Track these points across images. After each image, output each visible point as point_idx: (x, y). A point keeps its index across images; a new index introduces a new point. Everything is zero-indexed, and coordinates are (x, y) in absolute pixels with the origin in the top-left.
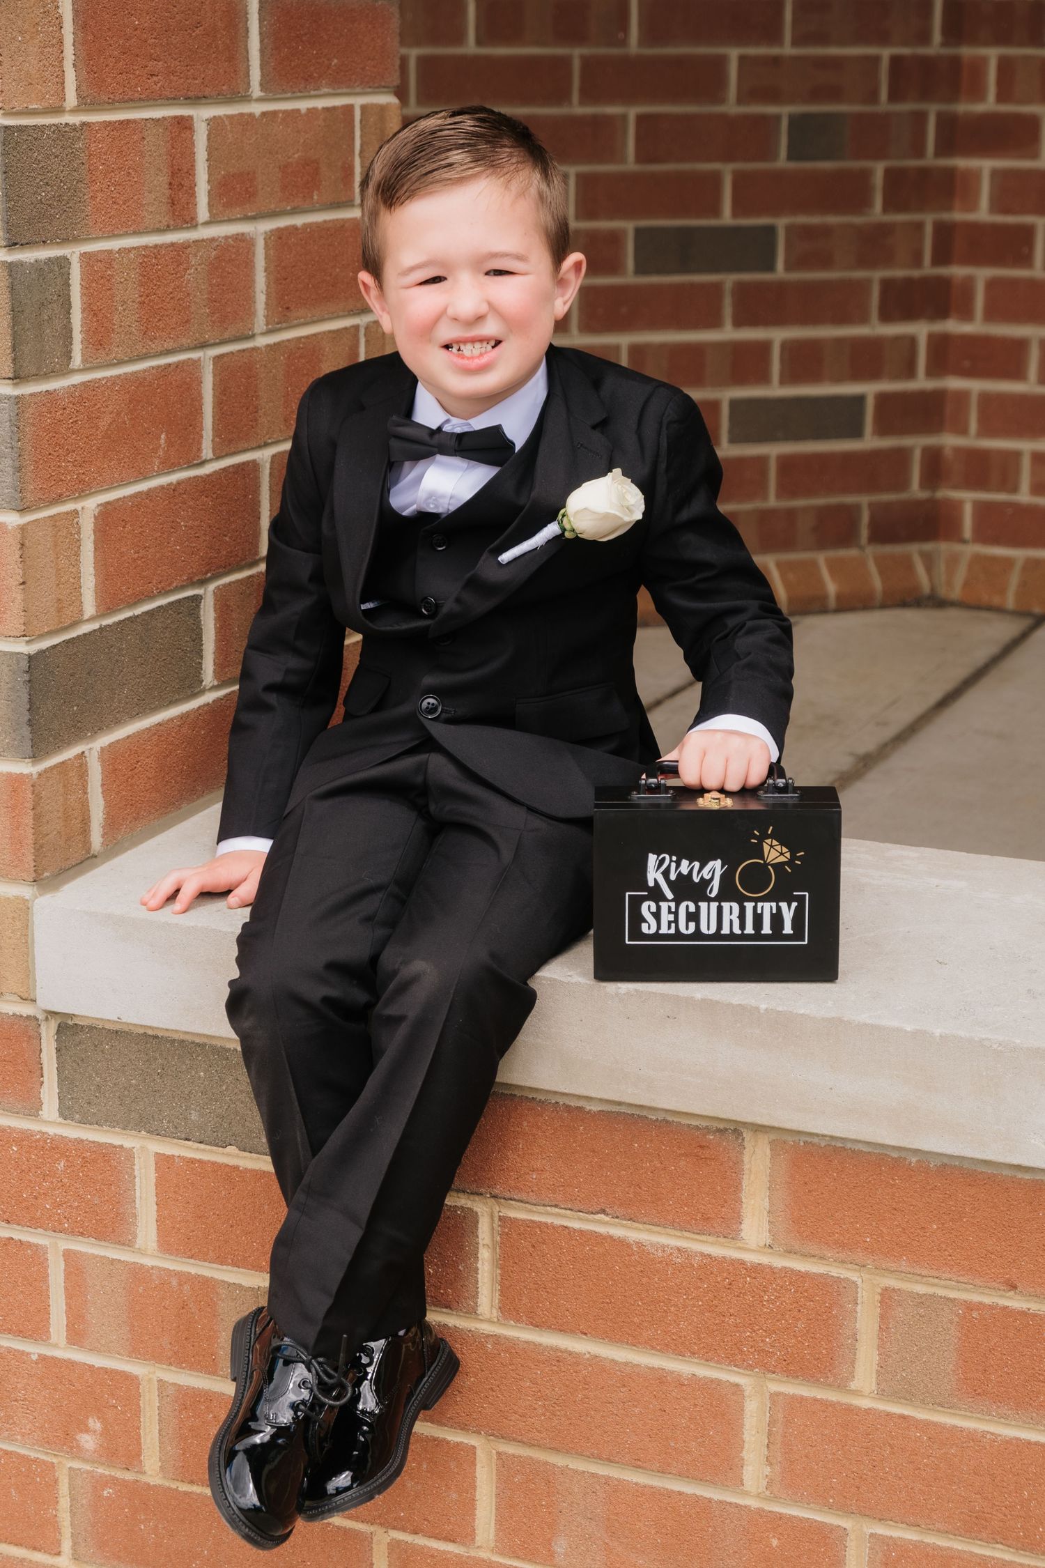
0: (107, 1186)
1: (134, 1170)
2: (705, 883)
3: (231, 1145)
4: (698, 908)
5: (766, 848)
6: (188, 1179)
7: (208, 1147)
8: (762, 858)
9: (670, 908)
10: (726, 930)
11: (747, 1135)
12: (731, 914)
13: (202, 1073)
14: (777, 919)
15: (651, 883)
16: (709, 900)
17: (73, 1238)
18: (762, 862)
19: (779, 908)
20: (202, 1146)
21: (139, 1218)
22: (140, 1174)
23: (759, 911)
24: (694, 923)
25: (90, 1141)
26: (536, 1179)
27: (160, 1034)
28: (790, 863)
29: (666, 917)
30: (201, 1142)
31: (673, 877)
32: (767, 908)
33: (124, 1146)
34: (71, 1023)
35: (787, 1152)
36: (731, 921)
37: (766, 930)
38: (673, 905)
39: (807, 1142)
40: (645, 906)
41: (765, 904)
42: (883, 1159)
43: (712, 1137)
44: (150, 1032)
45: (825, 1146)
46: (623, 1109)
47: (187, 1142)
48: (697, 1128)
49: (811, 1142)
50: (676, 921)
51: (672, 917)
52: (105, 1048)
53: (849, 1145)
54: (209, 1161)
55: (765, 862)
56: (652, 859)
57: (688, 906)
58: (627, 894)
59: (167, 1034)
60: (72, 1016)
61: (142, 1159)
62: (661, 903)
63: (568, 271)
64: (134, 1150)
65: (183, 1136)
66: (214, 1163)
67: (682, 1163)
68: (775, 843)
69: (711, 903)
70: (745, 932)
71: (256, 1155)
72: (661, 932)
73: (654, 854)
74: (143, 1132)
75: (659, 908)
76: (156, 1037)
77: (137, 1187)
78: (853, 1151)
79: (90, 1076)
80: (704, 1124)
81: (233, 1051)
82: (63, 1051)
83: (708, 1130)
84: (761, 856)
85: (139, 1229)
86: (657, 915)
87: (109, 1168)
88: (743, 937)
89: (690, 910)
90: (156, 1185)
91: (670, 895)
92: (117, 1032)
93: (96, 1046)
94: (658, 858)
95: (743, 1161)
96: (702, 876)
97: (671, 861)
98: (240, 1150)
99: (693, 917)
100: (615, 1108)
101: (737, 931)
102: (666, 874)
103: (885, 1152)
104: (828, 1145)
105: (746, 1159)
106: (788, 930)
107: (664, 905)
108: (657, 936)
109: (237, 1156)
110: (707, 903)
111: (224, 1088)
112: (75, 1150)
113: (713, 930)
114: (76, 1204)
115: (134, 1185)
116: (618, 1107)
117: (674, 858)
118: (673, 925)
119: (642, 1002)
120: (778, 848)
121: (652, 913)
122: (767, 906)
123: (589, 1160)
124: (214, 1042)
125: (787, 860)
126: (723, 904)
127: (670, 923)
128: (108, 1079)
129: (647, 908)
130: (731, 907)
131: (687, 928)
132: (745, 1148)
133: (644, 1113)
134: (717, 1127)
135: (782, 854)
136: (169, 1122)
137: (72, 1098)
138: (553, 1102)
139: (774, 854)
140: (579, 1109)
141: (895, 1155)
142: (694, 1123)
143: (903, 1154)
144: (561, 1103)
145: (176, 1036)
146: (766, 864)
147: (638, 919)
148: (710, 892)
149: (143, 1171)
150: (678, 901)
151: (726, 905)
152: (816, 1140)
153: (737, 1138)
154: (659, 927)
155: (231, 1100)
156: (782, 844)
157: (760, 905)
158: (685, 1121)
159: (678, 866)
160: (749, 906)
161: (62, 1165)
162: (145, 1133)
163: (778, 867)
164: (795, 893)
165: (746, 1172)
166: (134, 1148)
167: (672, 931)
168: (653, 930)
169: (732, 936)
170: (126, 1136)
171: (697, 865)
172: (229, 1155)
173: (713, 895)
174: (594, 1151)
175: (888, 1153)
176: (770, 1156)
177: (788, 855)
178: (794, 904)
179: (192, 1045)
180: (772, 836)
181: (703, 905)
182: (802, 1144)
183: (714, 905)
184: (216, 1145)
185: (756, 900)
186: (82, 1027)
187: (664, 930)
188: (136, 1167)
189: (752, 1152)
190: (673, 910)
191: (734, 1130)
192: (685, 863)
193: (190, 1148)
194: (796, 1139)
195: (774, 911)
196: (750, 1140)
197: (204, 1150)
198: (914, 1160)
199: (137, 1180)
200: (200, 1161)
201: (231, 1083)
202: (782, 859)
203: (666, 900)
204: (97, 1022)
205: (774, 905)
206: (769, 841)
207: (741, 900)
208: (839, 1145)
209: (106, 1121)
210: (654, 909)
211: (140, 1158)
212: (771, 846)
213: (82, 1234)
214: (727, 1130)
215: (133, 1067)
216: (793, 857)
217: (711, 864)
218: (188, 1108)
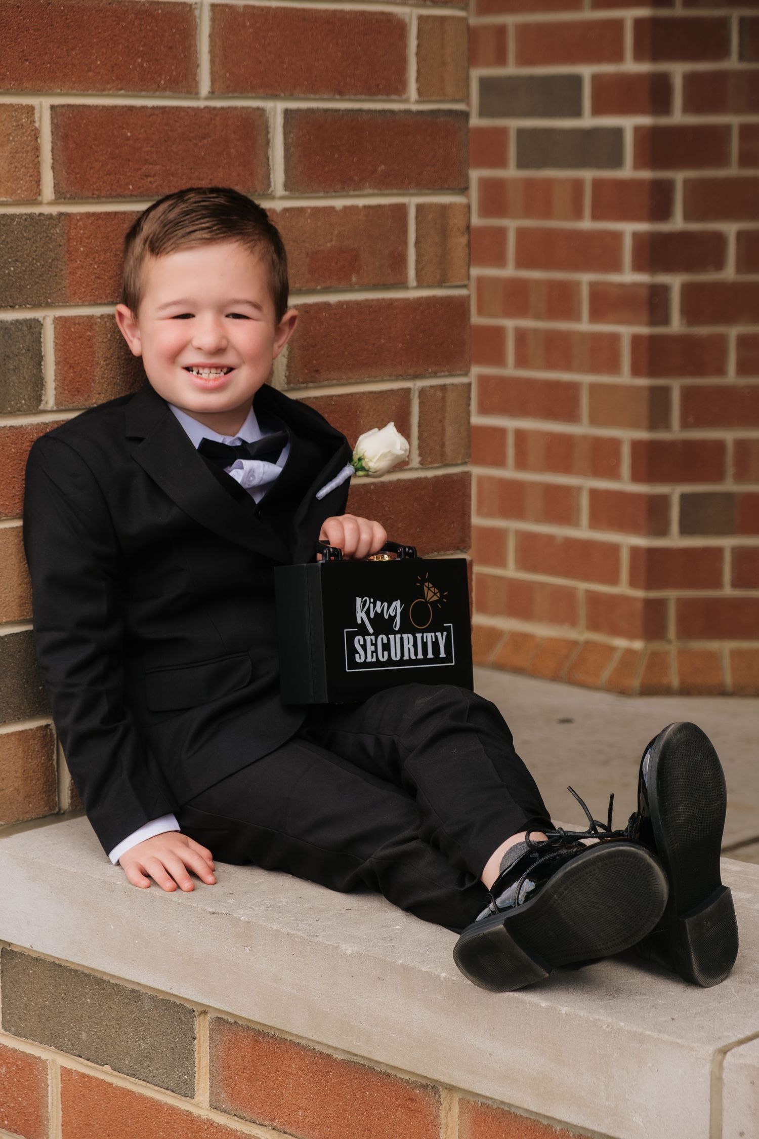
0: (31, 1091)
1: (47, 1079)
2: (392, 618)
3: (107, 1064)
4: (389, 639)
5: (426, 589)
6: (81, 1091)
7: (93, 1065)
8: (424, 598)
9: (371, 640)
10: (406, 657)
11: (443, 1093)
12: (409, 643)
13: (89, 1000)
14: (436, 644)
15: (359, 622)
16: (395, 633)
17: (10, 1134)
18: (424, 601)
19: (436, 637)
20: (89, 1063)
21: (51, 1121)
22: (52, 1083)
23: (425, 640)
24: (387, 652)
25: (21, 1052)
26: (301, 1116)
27: (63, 964)
28: (439, 601)
29: (370, 648)
30: (88, 1060)
31: (372, 616)
32: (429, 637)
33: (42, 1058)
34: (9, 949)
35: (470, 1111)
36: (409, 649)
37: (430, 655)
38: (373, 637)
39: (483, 1103)
40: (357, 638)
41: (428, 634)
42: (537, 1125)
43: (418, 1092)
44: (57, 962)
45: (496, 1109)
46: (359, 1060)
47: (79, 1059)
48: (407, 1082)
49: (486, 1104)
50: (376, 651)
51: (373, 648)
52: (29, 972)
53: (513, 1110)
54: (94, 1077)
55: (426, 600)
56: (359, 601)
57: (381, 638)
58: (345, 630)
59: (67, 964)
60: (10, 944)
61: (53, 1071)
62: (366, 637)
63: (285, 324)
64: (48, 1062)
65: (77, 1053)
66: (97, 1079)
67: (399, 1113)
68: (431, 585)
69: (396, 635)
70: (418, 657)
71: (122, 1075)
72: (367, 661)
73: (359, 597)
74: (53, 1048)
75: (365, 641)
76: (60, 966)
77: (50, 1095)
78: (516, 1116)
79: (21, 996)
80: (413, 1079)
81: (108, 982)
82: (5, 973)
83: (415, 1085)
84: (423, 596)
85: (51, 1131)
86: (364, 647)
87: (32, 1076)
88: (417, 662)
89: (384, 642)
90: (61, 1094)
91: (371, 631)
92: (37, 959)
93: (24, 970)
94: (362, 601)
95: (440, 1116)
96: (389, 614)
97: (370, 602)
98: (112, 1069)
99: (386, 647)
100: (353, 1059)
101: (413, 657)
102: (368, 613)
103: (538, 1118)
104: (498, 1108)
105: (443, 1114)
106: (443, 655)
107: (368, 638)
108: (365, 664)
109: (111, 1075)
110: (393, 636)
111: (102, 1014)
112: (12, 1058)
113: (398, 658)
114: (12, 1105)
115: (47, 1093)
116: (355, 1058)
117: (372, 600)
118: (374, 654)
119: (361, 963)
120: (432, 589)
121: (361, 645)
122: (429, 635)
123: (337, 1103)
124: (96, 974)
125: (438, 598)
126: (403, 635)
127: (372, 652)
128: (32, 999)
129: (358, 641)
130: (408, 638)
131: (383, 657)
132: (441, 1105)
133: (372, 1065)
134: (421, 1083)
135: (435, 594)
136: (69, 1040)
137: (10, 1013)
138: (312, 1048)
139: (430, 594)
140: (329, 1056)
141: (545, 1122)
142: (406, 1077)
143: (551, 1123)
144: (317, 1050)
145: (73, 967)
146: (427, 602)
147: (352, 651)
148: (395, 627)
149: (54, 1081)
150: (376, 635)
151: (405, 636)
152: (490, 1103)
153: (435, 1094)
154: (366, 658)
155: (106, 1025)
156: (434, 586)
157: (425, 635)
158: (400, 1075)
159: (375, 607)
160: (419, 636)
161: (4, 1070)
162: (54, 1048)
163: (434, 604)
164: (445, 625)
165: (443, 1126)
166: (47, 1060)
167: (374, 660)
168: (362, 660)
169: (410, 662)
170: (43, 1050)
171: (386, 604)
172: (106, 1073)
173: (397, 629)
174: (338, 1095)
175: (540, 1120)
176: (458, 1114)
177: (438, 594)
178: (445, 633)
179: (83, 975)
180: (428, 581)
181: (391, 637)
182: (480, 1105)
183: (398, 636)
184: (97, 1063)
185: (423, 632)
186: (16, 952)
187: (369, 660)
188: (49, 1077)
189: (447, 1108)
190: (374, 642)
191: (432, 1087)
192: (379, 603)
193: (82, 1064)
194: (476, 1099)
195: (434, 640)
196: (446, 1097)
197: (91, 1067)
198: (558, 1128)
199: (50, 1088)
200: (88, 1076)
201: (107, 1010)
202: (435, 598)
203: (369, 634)
204: (26, 950)
205: (433, 634)
206: (427, 584)
207: (413, 632)
208: (506, 1108)
209: (30, 1035)
210: (362, 643)
211: (52, 1069)
212: (429, 588)
213: (16, 1131)
214: (428, 1086)
215: (47, 990)
216: (442, 597)
217: (394, 603)
218: (80, 1030)
